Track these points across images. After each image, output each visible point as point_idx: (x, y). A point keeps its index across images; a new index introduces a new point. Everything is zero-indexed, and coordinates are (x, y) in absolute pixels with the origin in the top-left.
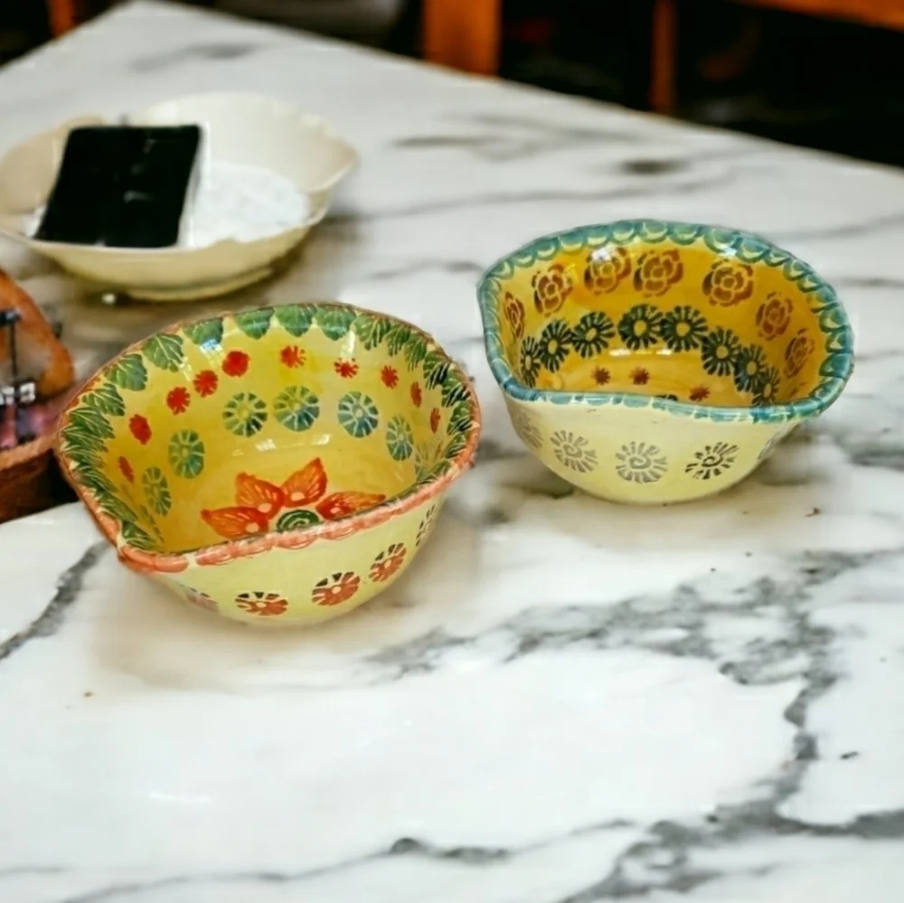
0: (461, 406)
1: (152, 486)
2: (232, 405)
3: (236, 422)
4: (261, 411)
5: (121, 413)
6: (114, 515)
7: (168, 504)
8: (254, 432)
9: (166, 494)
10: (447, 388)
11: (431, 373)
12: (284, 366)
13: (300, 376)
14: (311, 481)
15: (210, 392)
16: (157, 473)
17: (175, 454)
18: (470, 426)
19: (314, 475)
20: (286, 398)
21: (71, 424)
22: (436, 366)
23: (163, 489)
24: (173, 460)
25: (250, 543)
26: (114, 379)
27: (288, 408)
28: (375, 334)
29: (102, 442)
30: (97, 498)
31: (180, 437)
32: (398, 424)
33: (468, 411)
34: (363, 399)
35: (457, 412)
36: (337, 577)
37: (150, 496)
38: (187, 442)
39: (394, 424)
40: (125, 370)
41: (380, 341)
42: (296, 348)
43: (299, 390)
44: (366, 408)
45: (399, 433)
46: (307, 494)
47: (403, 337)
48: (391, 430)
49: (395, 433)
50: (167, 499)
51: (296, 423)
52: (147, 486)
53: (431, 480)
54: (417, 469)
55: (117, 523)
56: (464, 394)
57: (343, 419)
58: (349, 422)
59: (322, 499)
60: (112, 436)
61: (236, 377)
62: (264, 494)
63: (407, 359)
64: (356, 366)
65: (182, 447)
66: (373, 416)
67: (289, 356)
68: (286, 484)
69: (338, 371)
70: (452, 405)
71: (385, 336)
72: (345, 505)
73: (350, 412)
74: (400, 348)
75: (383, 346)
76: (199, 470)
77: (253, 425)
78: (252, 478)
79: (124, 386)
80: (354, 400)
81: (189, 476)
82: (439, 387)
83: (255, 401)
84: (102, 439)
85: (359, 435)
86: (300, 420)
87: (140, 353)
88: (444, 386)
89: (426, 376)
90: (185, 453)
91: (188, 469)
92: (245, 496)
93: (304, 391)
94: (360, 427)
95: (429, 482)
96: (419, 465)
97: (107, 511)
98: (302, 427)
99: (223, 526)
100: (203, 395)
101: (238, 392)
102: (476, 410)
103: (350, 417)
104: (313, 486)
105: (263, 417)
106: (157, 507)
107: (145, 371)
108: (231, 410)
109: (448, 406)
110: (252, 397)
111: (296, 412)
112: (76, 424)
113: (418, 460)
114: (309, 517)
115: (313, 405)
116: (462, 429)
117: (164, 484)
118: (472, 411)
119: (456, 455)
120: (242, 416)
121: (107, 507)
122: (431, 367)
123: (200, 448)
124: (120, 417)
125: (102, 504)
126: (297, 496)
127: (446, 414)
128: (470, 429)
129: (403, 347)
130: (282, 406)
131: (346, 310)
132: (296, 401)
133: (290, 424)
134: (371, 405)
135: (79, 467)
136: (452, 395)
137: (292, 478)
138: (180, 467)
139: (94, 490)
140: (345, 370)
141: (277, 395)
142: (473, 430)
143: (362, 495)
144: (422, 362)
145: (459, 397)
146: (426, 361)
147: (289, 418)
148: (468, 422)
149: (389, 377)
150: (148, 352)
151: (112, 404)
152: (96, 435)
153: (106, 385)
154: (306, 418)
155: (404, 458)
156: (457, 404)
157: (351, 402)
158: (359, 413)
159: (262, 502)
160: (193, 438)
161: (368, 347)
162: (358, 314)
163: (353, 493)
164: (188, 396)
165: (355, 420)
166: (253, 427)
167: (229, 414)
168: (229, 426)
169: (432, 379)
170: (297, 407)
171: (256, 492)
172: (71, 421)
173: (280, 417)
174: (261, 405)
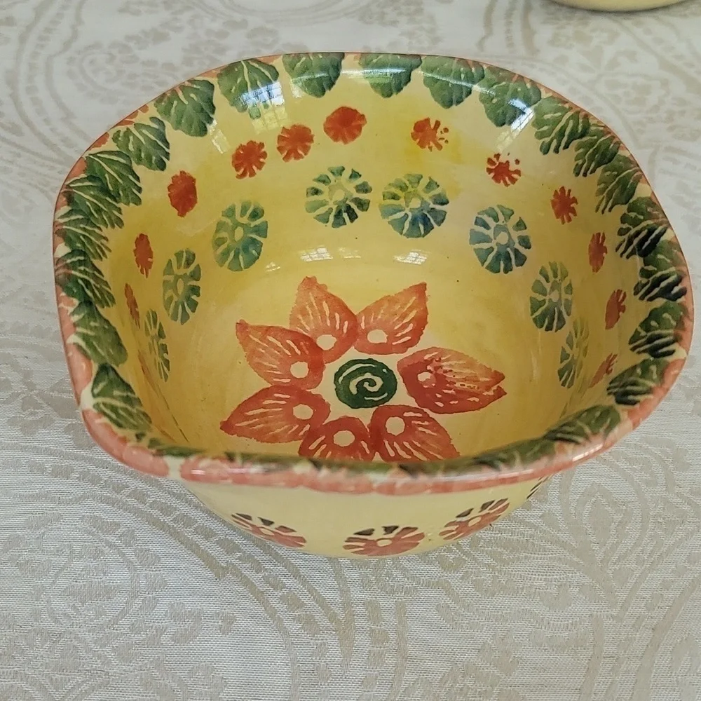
0: (664, 309)
1: (177, 278)
2: (324, 180)
3: (323, 204)
4: (363, 196)
5: (162, 166)
6: (89, 352)
7: (194, 305)
8: (345, 223)
9: (195, 290)
10: (650, 268)
11: (633, 231)
12: (414, 144)
13: (432, 163)
14: (404, 316)
15: (298, 157)
16: (190, 259)
17: (224, 234)
18: (671, 353)
19: (411, 309)
20: (403, 188)
21: (83, 175)
22: (644, 224)
23: (194, 283)
24: (219, 242)
25: (268, 471)
26: (166, 112)
27: (402, 202)
28: (561, 133)
29: (119, 210)
30: (76, 318)
31: (238, 211)
32: (556, 276)
33: (674, 323)
34: (514, 220)
35: (655, 315)
36: (389, 530)
37: (170, 293)
38: (245, 220)
39: (551, 274)
40: (186, 102)
41: (566, 147)
42: (438, 124)
43: (424, 182)
44: (515, 235)
45: (552, 289)
46: (392, 335)
47: (604, 155)
48: (543, 280)
49: (548, 286)
50: (194, 297)
51: (407, 225)
52: (171, 278)
53: (580, 440)
54: (564, 356)
55: (90, 367)
56: (676, 289)
57: (476, 238)
58: (486, 246)
59: (411, 351)
60: (138, 201)
61: (340, 143)
62: (332, 318)
63: (601, 192)
64: (518, 172)
65: (237, 224)
66: (522, 250)
67: (424, 132)
68: (367, 311)
69: (489, 171)
70: (651, 299)
71: (575, 143)
72: (440, 372)
73: (490, 233)
74: (593, 171)
75: (569, 157)
76: (252, 261)
77: (347, 213)
78: (322, 288)
79: (178, 125)
80: (501, 217)
81: (235, 266)
82: (638, 261)
83: (359, 181)
84: (121, 205)
85: (494, 268)
86: (414, 222)
87: (214, 81)
88: (646, 264)
89: (621, 232)
90: (239, 233)
91: (236, 256)
92: (304, 313)
93: (431, 185)
94: (497, 258)
95: (577, 443)
96: (568, 350)
97: (83, 344)
98: (413, 233)
99: (261, 356)
100: (287, 158)
101: (336, 165)
102: (687, 323)
103: (487, 240)
104: (404, 327)
105: (363, 205)
106: (176, 307)
107: (213, 109)
108: (320, 186)
109: (642, 298)
110: (355, 175)
111: (411, 210)
112: (90, 178)
113: (570, 342)
114: (383, 376)
115: (438, 207)
116: (654, 352)
117: (196, 275)
118: (680, 324)
119: (634, 403)
120: (334, 197)
121: (85, 337)
122: (636, 222)
123: (262, 231)
124: (158, 172)
125: (80, 330)
126: (377, 337)
127: (637, 310)
128: (669, 359)
129: (599, 170)
130: (395, 197)
131: (529, 85)
132: (416, 195)
133: (398, 225)
134: (523, 233)
135: (67, 255)
136: (657, 283)
137: (378, 304)
138: (226, 253)
139: (76, 302)
140: (501, 171)
141: (392, 181)
142: (674, 363)
143: (471, 364)
144: (622, 209)
145: (666, 293)
146: (630, 210)
147: (399, 215)
148: (668, 344)
149: (564, 205)
150: (226, 81)
151: (152, 150)
152: (114, 198)
153: (153, 119)
154: (424, 222)
155: (549, 328)
156: (660, 302)
157: (496, 219)
158: (503, 238)
159: (326, 331)
160: (256, 214)
161: (545, 150)
162: (544, 95)
163: (459, 356)
164: (264, 155)
165: (493, 244)
166: (345, 215)
167: (317, 192)
168: (312, 208)
169: (630, 242)
170: (415, 204)
171: (322, 312)
172: (84, 171)
173: (386, 212)
174: (364, 188)
